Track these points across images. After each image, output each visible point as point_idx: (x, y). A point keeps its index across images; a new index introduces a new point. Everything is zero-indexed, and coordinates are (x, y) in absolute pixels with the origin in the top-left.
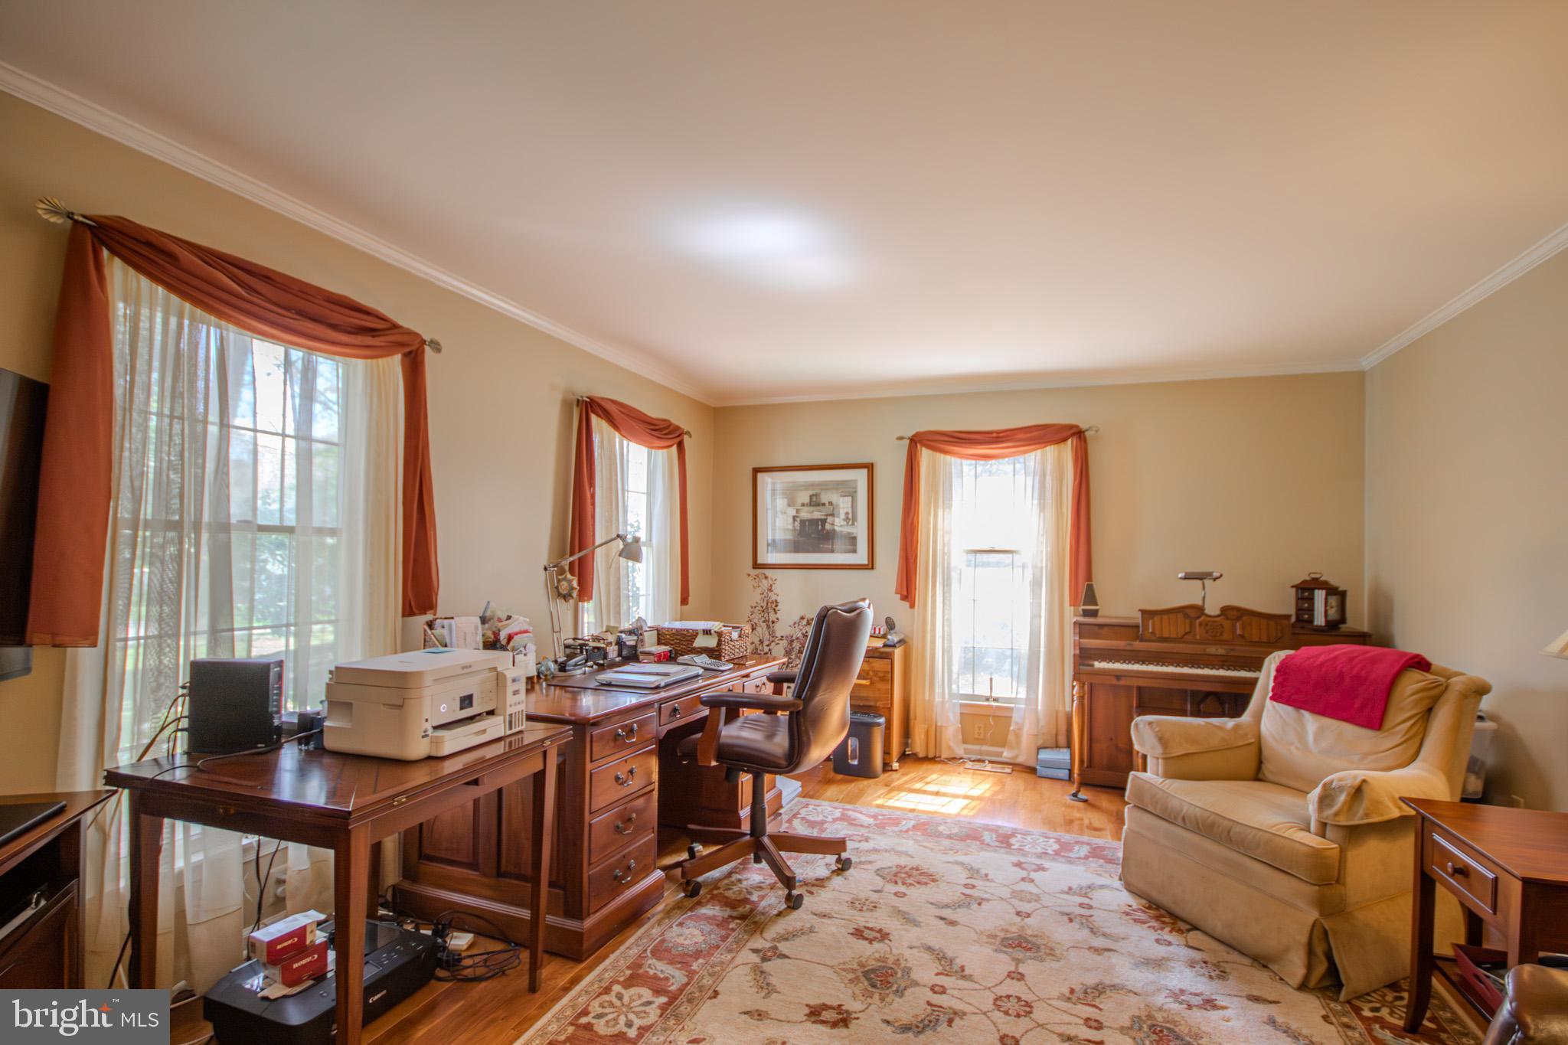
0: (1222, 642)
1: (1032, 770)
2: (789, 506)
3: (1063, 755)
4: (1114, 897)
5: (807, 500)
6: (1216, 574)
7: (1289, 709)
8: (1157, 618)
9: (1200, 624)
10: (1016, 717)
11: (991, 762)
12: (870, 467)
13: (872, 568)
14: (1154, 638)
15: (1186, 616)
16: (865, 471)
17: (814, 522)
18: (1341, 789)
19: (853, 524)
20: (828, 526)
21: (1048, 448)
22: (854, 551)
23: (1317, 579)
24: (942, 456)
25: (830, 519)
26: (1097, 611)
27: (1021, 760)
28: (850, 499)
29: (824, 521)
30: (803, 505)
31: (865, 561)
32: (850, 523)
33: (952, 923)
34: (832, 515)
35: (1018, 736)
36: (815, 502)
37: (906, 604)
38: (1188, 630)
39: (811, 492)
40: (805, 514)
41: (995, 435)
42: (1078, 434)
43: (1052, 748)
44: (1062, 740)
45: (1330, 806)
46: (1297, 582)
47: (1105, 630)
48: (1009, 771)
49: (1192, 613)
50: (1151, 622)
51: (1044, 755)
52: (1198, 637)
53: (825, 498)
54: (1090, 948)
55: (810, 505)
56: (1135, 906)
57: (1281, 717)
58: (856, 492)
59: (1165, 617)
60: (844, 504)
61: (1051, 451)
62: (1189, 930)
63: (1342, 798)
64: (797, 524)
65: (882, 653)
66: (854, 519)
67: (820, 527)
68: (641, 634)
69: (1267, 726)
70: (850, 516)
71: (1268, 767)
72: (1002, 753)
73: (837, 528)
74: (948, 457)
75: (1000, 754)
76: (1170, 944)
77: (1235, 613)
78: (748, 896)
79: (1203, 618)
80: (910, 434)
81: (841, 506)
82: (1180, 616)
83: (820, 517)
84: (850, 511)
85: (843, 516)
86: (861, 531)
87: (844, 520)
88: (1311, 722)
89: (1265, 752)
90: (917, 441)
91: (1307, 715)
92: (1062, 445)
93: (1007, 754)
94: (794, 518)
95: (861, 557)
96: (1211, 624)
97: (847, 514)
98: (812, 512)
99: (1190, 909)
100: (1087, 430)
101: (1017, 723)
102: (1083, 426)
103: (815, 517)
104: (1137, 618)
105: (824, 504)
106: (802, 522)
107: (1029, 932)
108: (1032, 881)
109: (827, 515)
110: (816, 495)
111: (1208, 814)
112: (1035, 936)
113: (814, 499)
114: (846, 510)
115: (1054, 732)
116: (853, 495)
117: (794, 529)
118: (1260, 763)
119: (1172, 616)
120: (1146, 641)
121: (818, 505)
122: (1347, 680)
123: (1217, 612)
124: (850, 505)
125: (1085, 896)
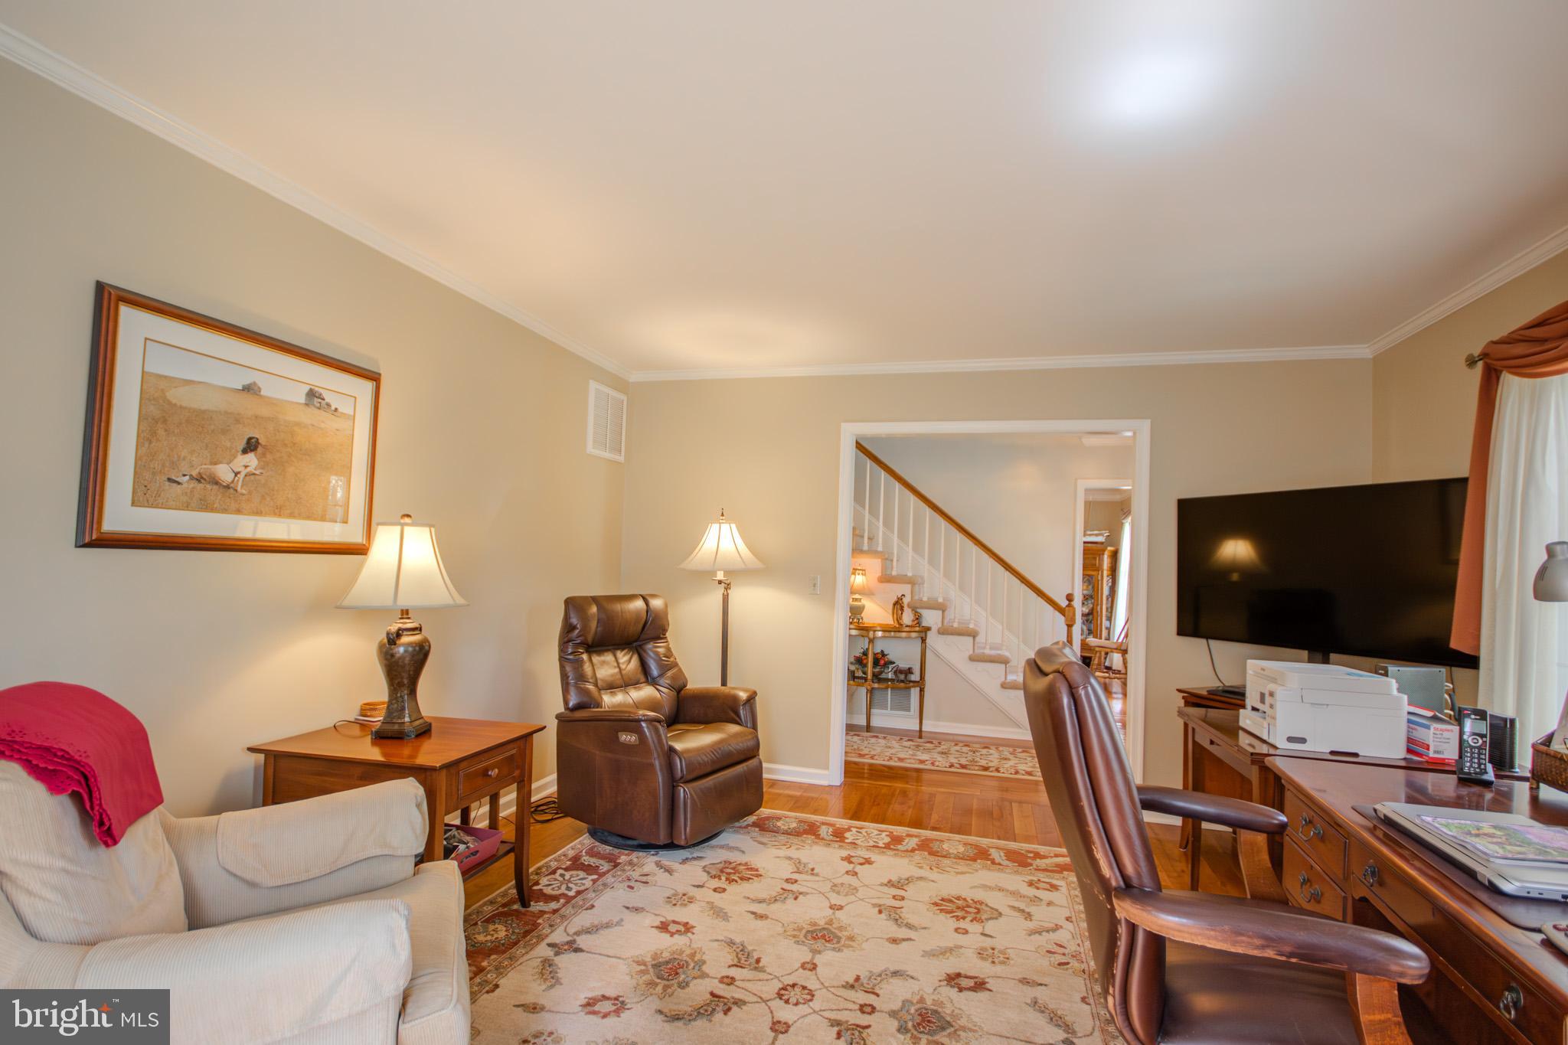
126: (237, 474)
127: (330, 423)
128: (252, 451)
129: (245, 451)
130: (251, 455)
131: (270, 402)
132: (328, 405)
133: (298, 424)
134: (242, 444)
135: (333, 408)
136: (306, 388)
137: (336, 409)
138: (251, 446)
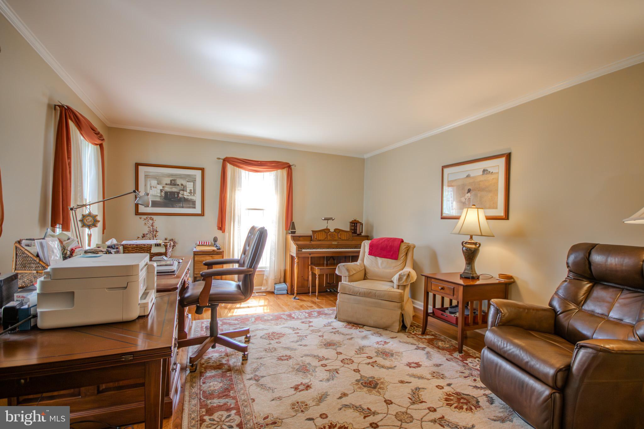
0: (335, 240)
1: (272, 293)
2: (158, 184)
3: (283, 286)
4: (339, 325)
5: (169, 182)
6: (333, 218)
7: (373, 257)
8: (317, 233)
9: (329, 235)
10: (266, 273)
11: (257, 293)
12: (202, 170)
13: (203, 216)
14: (316, 240)
15: (325, 232)
16: (200, 171)
17: (172, 193)
18: (404, 275)
19: (194, 195)
20: (180, 195)
21: (279, 170)
22: (195, 208)
23: (356, 220)
24: (237, 168)
25: (181, 192)
26: (295, 231)
27: (269, 289)
28: (192, 183)
29: (178, 193)
30: (166, 184)
31: (200, 212)
32: (192, 194)
33: (305, 346)
34: (183, 190)
35: (267, 281)
36: (173, 183)
37: (221, 232)
38: (326, 237)
39: (171, 179)
40: (168, 189)
41: (259, 163)
42: (288, 167)
43: (278, 283)
44: (282, 280)
45: (401, 280)
46: (351, 221)
47: (301, 238)
48: (265, 294)
49: (326, 231)
50: (315, 235)
51: (277, 286)
52: (329, 239)
53: (179, 182)
54: (348, 339)
55: (171, 185)
56: (345, 325)
57: (371, 260)
58: (195, 180)
59: (319, 233)
60: (190, 186)
61: (279, 171)
62: (363, 327)
63: (405, 277)
64: (163, 194)
65: (217, 252)
66: (195, 193)
67: (176, 196)
68: (117, 248)
69: (366, 262)
70: (192, 191)
71: (368, 276)
72: (261, 288)
73: (185, 196)
74: (240, 169)
75: (261, 289)
76: (363, 332)
77: (338, 231)
78: (221, 362)
79: (330, 232)
80: (223, 157)
81: (188, 186)
82: (324, 233)
83: (176, 191)
84: (192, 189)
85: (188, 191)
86: (197, 198)
87: (189, 193)
88: (380, 260)
89: (367, 271)
90: (227, 160)
91: (378, 258)
92: (283, 170)
93: (263, 288)
94: (161, 191)
95: (198, 210)
96: (332, 235)
97: (191, 190)
98: (172, 188)
99: (362, 321)
100: (292, 166)
101: (266, 276)
102: (291, 164)
103: (174, 191)
104: (310, 233)
105: (178, 185)
106: (166, 193)
107: (329, 341)
108: (312, 326)
109: (179, 190)
110: (174, 180)
111: (368, 290)
112: (331, 341)
113: (173, 182)
114: (190, 189)
115: (280, 277)
116: (194, 181)
117: (161, 196)
118: (365, 274)
119: (321, 232)
120: (314, 241)
121: (175, 185)
122: (389, 247)
123: (333, 231)
124: (192, 186)
125: (330, 326)
126: (466, 199)
127: (490, 177)
128: (469, 192)
129: (467, 193)
130: (469, 194)
131: (473, 178)
132: (489, 172)
133: (480, 181)
134: (467, 191)
135: (491, 172)
136: (482, 170)
137: (492, 172)
138: (469, 191)
